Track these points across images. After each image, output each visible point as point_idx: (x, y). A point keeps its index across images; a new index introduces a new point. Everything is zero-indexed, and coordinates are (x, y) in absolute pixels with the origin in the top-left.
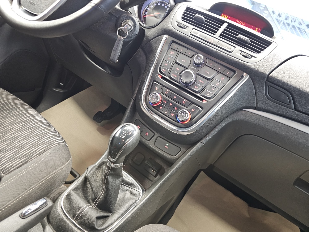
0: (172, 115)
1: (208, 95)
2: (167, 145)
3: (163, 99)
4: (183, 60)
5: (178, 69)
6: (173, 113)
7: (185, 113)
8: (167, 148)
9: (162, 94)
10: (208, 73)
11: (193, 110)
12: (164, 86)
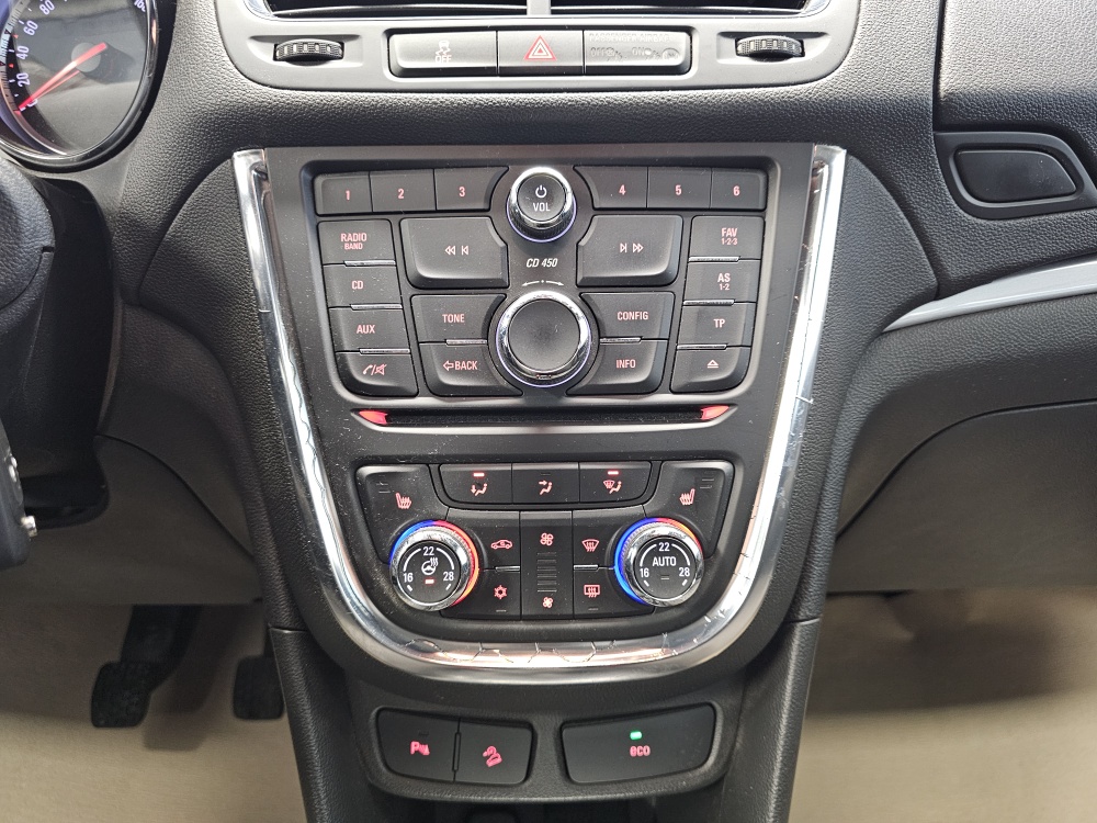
0: (592, 591)
1: (713, 371)
2: (636, 735)
3: (481, 534)
4: (451, 250)
5: (459, 318)
6: (590, 577)
7: (664, 547)
8: (646, 751)
9: (455, 513)
10: (638, 248)
11: (687, 499)
12: (442, 460)
